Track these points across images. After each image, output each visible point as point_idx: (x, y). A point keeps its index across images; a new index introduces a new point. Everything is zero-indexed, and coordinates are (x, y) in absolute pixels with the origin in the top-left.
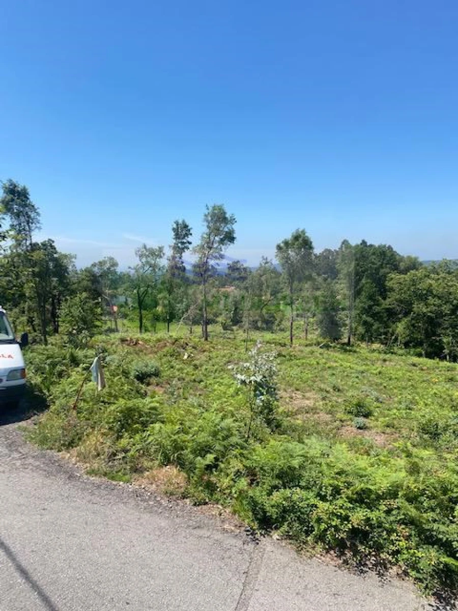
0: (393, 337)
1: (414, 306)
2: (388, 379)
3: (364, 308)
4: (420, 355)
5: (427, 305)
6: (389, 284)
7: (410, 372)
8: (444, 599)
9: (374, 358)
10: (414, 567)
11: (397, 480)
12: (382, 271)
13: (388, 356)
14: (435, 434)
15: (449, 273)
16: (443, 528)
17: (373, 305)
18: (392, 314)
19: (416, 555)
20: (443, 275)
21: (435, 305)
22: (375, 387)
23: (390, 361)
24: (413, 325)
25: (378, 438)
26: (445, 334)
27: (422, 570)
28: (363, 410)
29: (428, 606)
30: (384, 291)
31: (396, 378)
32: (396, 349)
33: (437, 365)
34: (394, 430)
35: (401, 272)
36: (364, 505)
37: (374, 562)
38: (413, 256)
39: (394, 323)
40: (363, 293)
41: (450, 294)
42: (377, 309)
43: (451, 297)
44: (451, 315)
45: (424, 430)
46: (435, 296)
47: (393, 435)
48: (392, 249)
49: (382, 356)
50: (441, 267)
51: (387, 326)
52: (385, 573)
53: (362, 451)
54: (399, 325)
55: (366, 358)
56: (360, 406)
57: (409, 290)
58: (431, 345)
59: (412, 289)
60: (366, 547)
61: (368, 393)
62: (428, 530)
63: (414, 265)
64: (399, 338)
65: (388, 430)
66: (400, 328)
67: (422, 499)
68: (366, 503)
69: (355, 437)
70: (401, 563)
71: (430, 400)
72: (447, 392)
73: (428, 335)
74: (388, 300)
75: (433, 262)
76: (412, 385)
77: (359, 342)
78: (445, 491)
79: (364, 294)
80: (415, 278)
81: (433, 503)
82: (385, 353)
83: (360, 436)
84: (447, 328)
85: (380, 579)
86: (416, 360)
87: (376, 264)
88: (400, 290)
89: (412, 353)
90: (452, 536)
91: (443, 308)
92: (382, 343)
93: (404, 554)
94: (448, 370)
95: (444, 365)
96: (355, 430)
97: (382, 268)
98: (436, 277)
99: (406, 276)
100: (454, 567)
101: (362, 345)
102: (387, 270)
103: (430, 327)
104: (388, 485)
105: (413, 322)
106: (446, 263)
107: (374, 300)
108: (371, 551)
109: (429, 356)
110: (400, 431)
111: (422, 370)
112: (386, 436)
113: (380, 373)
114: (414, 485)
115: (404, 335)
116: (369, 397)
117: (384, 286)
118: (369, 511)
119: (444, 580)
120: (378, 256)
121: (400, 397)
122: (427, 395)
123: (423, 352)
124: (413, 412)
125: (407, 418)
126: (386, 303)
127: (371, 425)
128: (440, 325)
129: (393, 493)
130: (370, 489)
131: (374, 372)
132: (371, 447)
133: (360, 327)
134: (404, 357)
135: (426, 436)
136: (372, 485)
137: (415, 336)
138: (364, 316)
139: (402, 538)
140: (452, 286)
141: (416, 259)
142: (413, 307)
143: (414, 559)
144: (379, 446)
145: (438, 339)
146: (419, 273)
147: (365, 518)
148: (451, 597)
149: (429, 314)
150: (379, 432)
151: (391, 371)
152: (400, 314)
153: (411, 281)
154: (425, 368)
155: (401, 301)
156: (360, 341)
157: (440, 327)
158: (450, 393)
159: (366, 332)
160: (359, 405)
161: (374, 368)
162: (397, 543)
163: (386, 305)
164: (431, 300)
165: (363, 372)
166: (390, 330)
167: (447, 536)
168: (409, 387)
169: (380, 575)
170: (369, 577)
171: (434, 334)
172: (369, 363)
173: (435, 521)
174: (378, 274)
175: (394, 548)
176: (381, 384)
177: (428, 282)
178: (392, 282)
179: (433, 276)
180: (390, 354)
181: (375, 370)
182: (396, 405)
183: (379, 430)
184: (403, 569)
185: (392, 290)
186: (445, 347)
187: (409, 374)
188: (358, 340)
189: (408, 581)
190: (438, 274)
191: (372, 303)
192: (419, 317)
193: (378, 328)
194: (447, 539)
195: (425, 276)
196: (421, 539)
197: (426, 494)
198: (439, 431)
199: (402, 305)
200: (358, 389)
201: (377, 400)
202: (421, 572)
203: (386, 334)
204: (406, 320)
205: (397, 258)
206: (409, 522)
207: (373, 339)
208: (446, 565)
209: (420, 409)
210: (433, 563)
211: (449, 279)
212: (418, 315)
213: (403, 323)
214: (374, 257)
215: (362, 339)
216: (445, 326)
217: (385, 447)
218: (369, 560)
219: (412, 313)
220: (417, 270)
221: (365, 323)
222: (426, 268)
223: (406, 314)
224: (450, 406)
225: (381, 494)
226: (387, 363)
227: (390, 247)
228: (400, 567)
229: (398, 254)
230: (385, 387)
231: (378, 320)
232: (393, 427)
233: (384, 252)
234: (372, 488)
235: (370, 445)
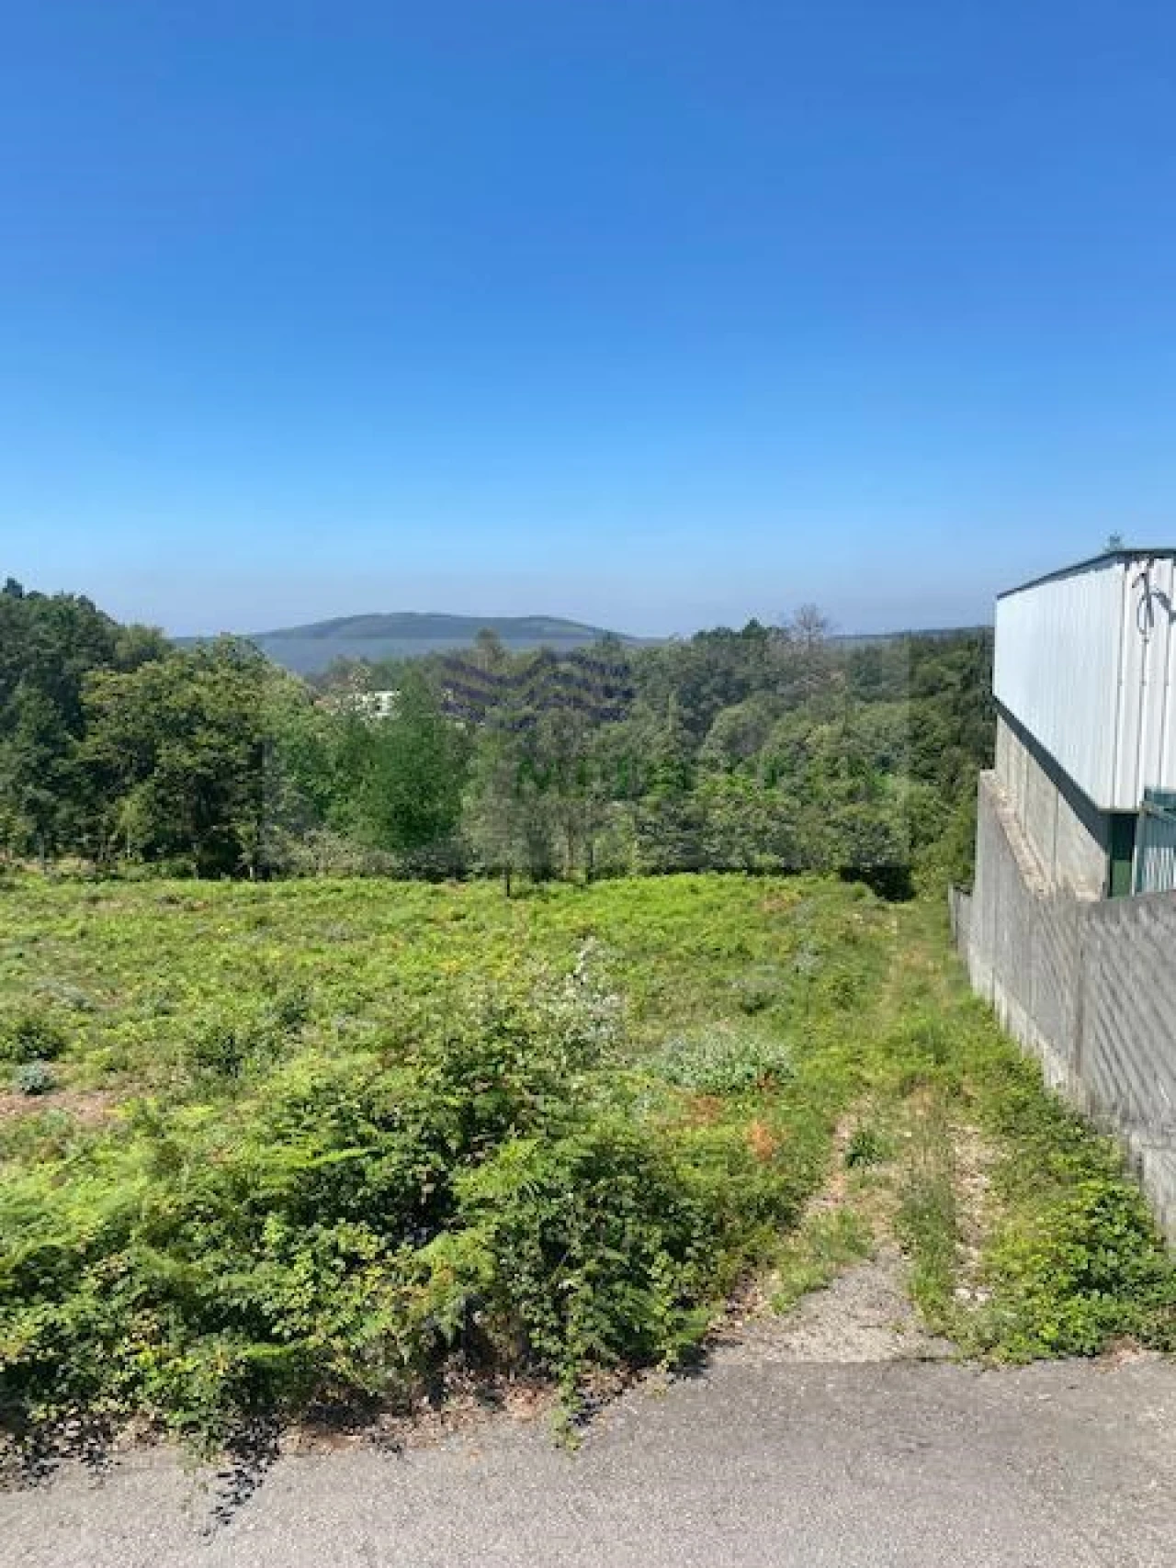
0: (113, 837)
1: (158, 751)
2: (104, 946)
3: (26, 766)
4: (184, 874)
5: (193, 748)
6: (90, 698)
7: (161, 919)
8: (253, 1446)
9: (66, 898)
10: (178, 1401)
11: (123, 1201)
12: (70, 665)
13: (103, 885)
14: (228, 1061)
15: (239, 668)
16: (238, 1280)
17: (52, 757)
18: (105, 778)
19: (180, 1370)
20: (225, 672)
21: (211, 747)
22: (74, 973)
23: (109, 898)
24: (162, 801)
25: (86, 1106)
26: (239, 816)
27: (198, 1399)
28: (38, 1042)
29: (217, 1480)
30: (78, 718)
31: (127, 941)
32: (121, 865)
33: (225, 893)
34: (127, 1075)
35: (119, 667)
36: (37, 1298)
37: (74, 1434)
38: (149, 624)
39: (111, 799)
40: (20, 724)
41: (245, 717)
42: (63, 765)
43: (247, 725)
44: (250, 768)
45: (202, 1056)
46: (210, 725)
47: (125, 1087)
48: (92, 606)
49: (88, 889)
50: (220, 654)
51: (93, 809)
52: (108, 1448)
53: (44, 1150)
54: (127, 803)
55: (43, 901)
56: (29, 1033)
57: (144, 712)
58: (211, 845)
59: (152, 708)
60: (50, 1403)
61: (53, 994)
62: (208, 1298)
63: (151, 648)
64: (129, 836)
65: (113, 1079)
66: (130, 810)
67: (189, 1227)
68: (43, 1289)
69: (20, 1120)
70: (147, 1405)
71: (213, 980)
72: (253, 954)
73: (201, 824)
74: (91, 742)
75: (201, 641)
76: (169, 953)
77: (21, 861)
78: (241, 1191)
79: (25, 726)
80: (156, 681)
81: (216, 1228)
82: (96, 880)
83: (35, 1114)
84: (244, 801)
85: (94, 1468)
86: (173, 886)
87: (50, 646)
88: (123, 712)
89: (164, 870)
90: (260, 1292)
91: (231, 754)
92: (85, 856)
93: (151, 1379)
94: (254, 902)
95: (243, 891)
96: (19, 1099)
97: (70, 656)
98: (210, 677)
99: (133, 678)
100: (269, 1360)
101: (28, 867)
102: (81, 662)
103: (204, 802)
104: (101, 1222)
105: (162, 792)
106: (230, 643)
107: (54, 743)
108: (63, 1408)
109: (208, 872)
110: (142, 1074)
111: (193, 909)
112: (108, 1094)
113: (83, 934)
114: (166, 1202)
115: (140, 830)
116: (55, 1004)
117: (78, 704)
118: (51, 1305)
119: (248, 1400)
120: (55, 623)
121: (138, 987)
122: (206, 969)
123: (194, 866)
124: (173, 1020)
125: (158, 1038)
126: (87, 749)
127: (67, 1075)
128: (226, 795)
129: (115, 1239)
130: (54, 1248)
131: (68, 934)
132: (69, 1133)
133: (20, 820)
134: (143, 885)
135: (208, 1072)
136: (57, 1234)
137: (168, 827)
138: (30, 787)
139: (143, 1343)
140: (247, 699)
141: (156, 632)
142: (159, 756)
143: (175, 1381)
144: (89, 1125)
145: (226, 828)
146: (167, 670)
147: (40, 1329)
148: (268, 1436)
149: (199, 771)
150: (87, 1088)
151: (113, 925)
152: (125, 773)
153: (147, 688)
154: (198, 904)
155: (126, 742)
156: (22, 856)
157: (227, 799)
158: (259, 954)
159: (40, 829)
160: (27, 1031)
161: (66, 923)
162: (132, 1359)
163: (86, 754)
164: (202, 736)
165: (35, 940)
166: (105, 819)
167: (250, 1296)
168: (161, 959)
169: (93, 1458)
170: (63, 1478)
171: (216, 818)
172: (50, 913)
173: (221, 1270)
174: (58, 672)
175: (126, 1376)
176: (88, 963)
177: (190, 691)
178: (98, 692)
179: (201, 674)
180: (108, 881)
181: (69, 928)
182: (130, 1010)
183: (89, 1085)
184: (152, 1417)
185: (98, 712)
186: (244, 846)
187: (159, 924)
188: (18, 854)
189: (165, 1441)
190: (213, 671)
191: (48, 751)
192: (174, 778)
193: (72, 816)
194: (250, 1302)
195: (182, 676)
196: (191, 1327)
197: (198, 1213)
198: (237, 1052)
199: (130, 752)
200: (23, 987)
201: (79, 1006)
202: (195, 1404)
203: (92, 829)
204: (142, 789)
205: (109, 629)
206: (163, 1295)
207: (60, 846)
208: (252, 1364)
209: (191, 1010)
210: (220, 1372)
211: (240, 681)
212: (173, 774)
213: (136, 796)
214: (44, 626)
215: (29, 850)
216: (240, 797)
217: (105, 1125)
218: (62, 1431)
219: (157, 770)
220: (160, 660)
221: (34, 806)
222: (182, 657)
223: (142, 775)
224: (260, 986)
225: (83, 1251)
226: (102, 905)
227: (83, 601)
228: (145, 1415)
229: (109, 620)
230: (100, 969)
231: (68, 795)
232: (124, 1068)
233: (70, 613)
234: (57, 1242)
235: (64, 1129)
